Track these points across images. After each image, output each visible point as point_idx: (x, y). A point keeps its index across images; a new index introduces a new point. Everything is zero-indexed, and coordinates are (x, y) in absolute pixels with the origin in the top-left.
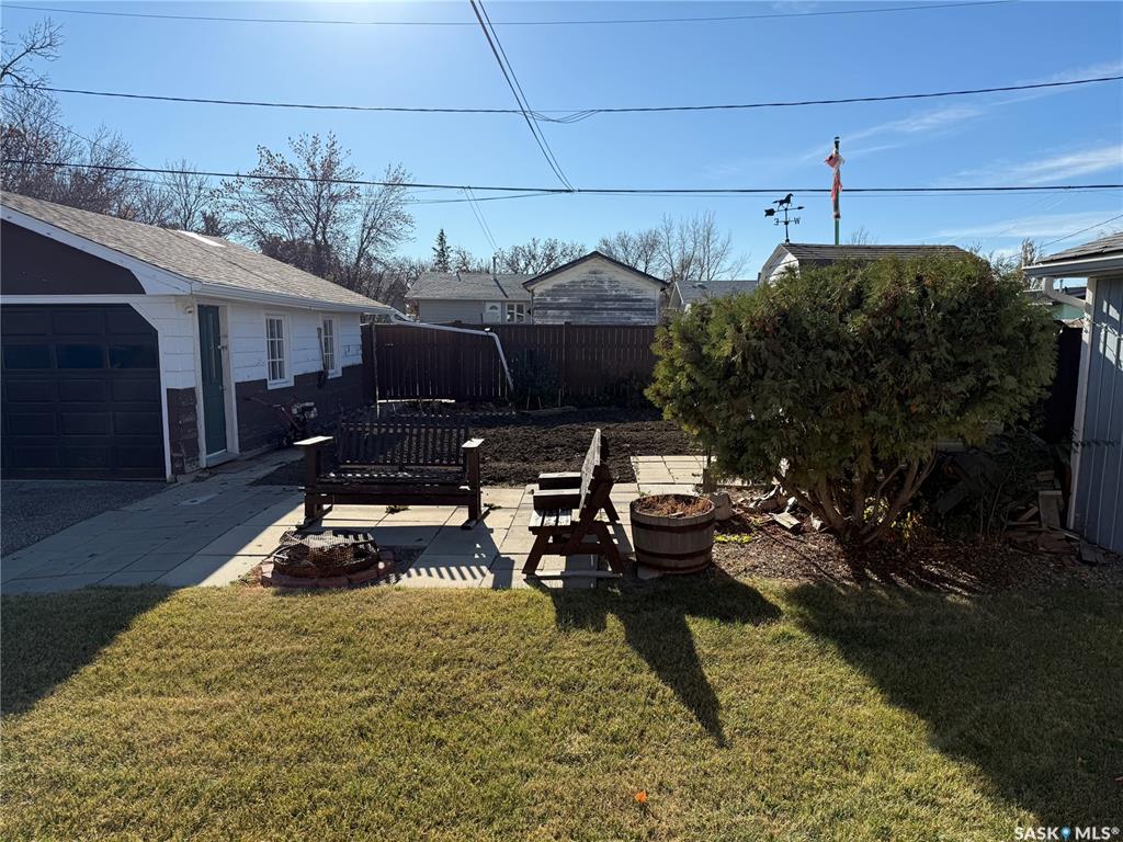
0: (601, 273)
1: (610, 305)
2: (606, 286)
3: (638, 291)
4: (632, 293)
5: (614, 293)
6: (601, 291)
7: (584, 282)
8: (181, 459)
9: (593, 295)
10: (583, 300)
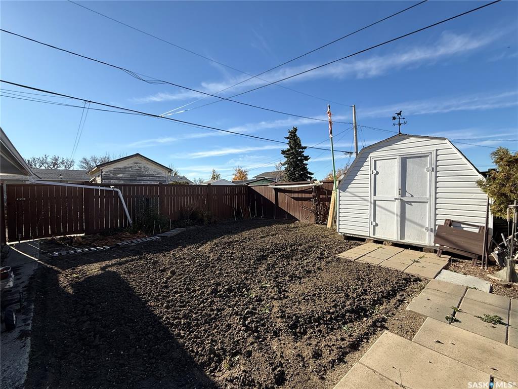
0: (140, 164)
1: (145, 178)
2: (142, 169)
3: (158, 173)
4: (155, 173)
5: (147, 173)
6: (140, 172)
7: (131, 167)
9: (136, 173)
10: (131, 176)
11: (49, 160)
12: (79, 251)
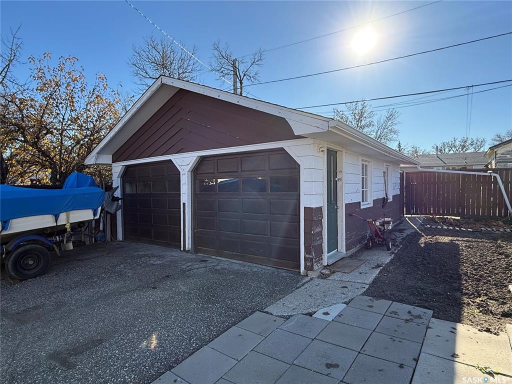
8: (312, 259)
11: (457, 143)
12: (445, 227)
